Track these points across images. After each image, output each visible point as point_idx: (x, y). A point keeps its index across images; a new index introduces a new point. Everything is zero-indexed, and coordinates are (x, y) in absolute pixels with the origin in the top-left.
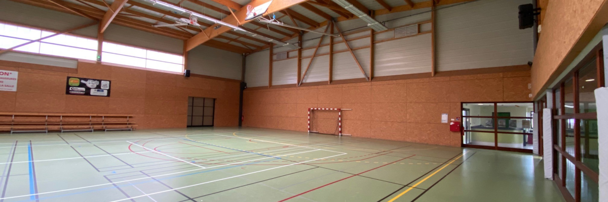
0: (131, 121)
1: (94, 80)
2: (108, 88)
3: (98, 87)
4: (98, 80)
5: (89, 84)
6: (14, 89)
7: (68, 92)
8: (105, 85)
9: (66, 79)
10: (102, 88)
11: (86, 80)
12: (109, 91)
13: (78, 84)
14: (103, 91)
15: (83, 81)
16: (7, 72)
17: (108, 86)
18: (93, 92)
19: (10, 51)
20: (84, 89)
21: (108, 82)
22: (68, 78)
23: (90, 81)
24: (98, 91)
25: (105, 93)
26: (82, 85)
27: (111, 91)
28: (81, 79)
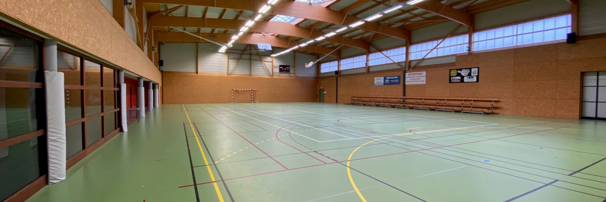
0: (498, 105)
1: (466, 69)
2: (477, 75)
3: (470, 75)
4: (469, 69)
5: (464, 73)
6: (425, 83)
7: (450, 82)
8: (474, 72)
9: (449, 72)
10: (472, 75)
11: (461, 70)
12: (478, 77)
13: (456, 75)
14: (473, 78)
15: (459, 72)
16: (420, 72)
17: (477, 72)
18: (466, 80)
19: (423, 59)
20: (459, 78)
21: (477, 69)
22: (450, 70)
23: (464, 71)
24: (469, 78)
25: (475, 79)
26: (459, 75)
27: (479, 76)
28: (457, 70)
